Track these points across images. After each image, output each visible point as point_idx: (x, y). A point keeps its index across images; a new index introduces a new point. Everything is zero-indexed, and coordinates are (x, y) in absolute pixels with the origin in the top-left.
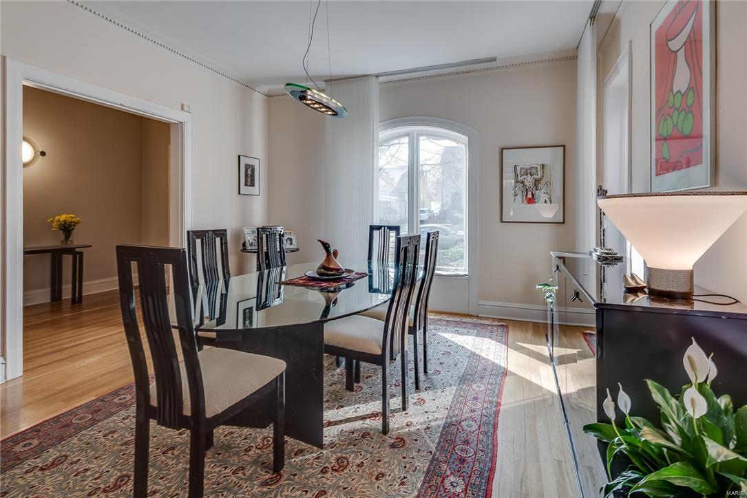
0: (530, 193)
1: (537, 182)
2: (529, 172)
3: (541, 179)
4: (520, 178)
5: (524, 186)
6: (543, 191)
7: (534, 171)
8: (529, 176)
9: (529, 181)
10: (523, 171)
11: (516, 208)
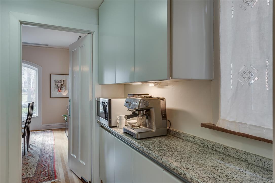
0: (60, 88)
1: (62, 85)
2: (59, 82)
3: (63, 84)
4: (56, 84)
5: (58, 86)
6: (64, 88)
7: (61, 82)
8: (59, 83)
9: (59, 85)
10: (57, 82)
11: (55, 93)
